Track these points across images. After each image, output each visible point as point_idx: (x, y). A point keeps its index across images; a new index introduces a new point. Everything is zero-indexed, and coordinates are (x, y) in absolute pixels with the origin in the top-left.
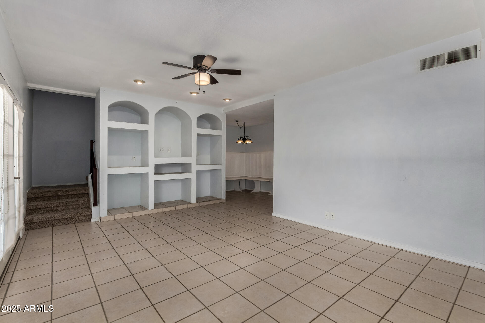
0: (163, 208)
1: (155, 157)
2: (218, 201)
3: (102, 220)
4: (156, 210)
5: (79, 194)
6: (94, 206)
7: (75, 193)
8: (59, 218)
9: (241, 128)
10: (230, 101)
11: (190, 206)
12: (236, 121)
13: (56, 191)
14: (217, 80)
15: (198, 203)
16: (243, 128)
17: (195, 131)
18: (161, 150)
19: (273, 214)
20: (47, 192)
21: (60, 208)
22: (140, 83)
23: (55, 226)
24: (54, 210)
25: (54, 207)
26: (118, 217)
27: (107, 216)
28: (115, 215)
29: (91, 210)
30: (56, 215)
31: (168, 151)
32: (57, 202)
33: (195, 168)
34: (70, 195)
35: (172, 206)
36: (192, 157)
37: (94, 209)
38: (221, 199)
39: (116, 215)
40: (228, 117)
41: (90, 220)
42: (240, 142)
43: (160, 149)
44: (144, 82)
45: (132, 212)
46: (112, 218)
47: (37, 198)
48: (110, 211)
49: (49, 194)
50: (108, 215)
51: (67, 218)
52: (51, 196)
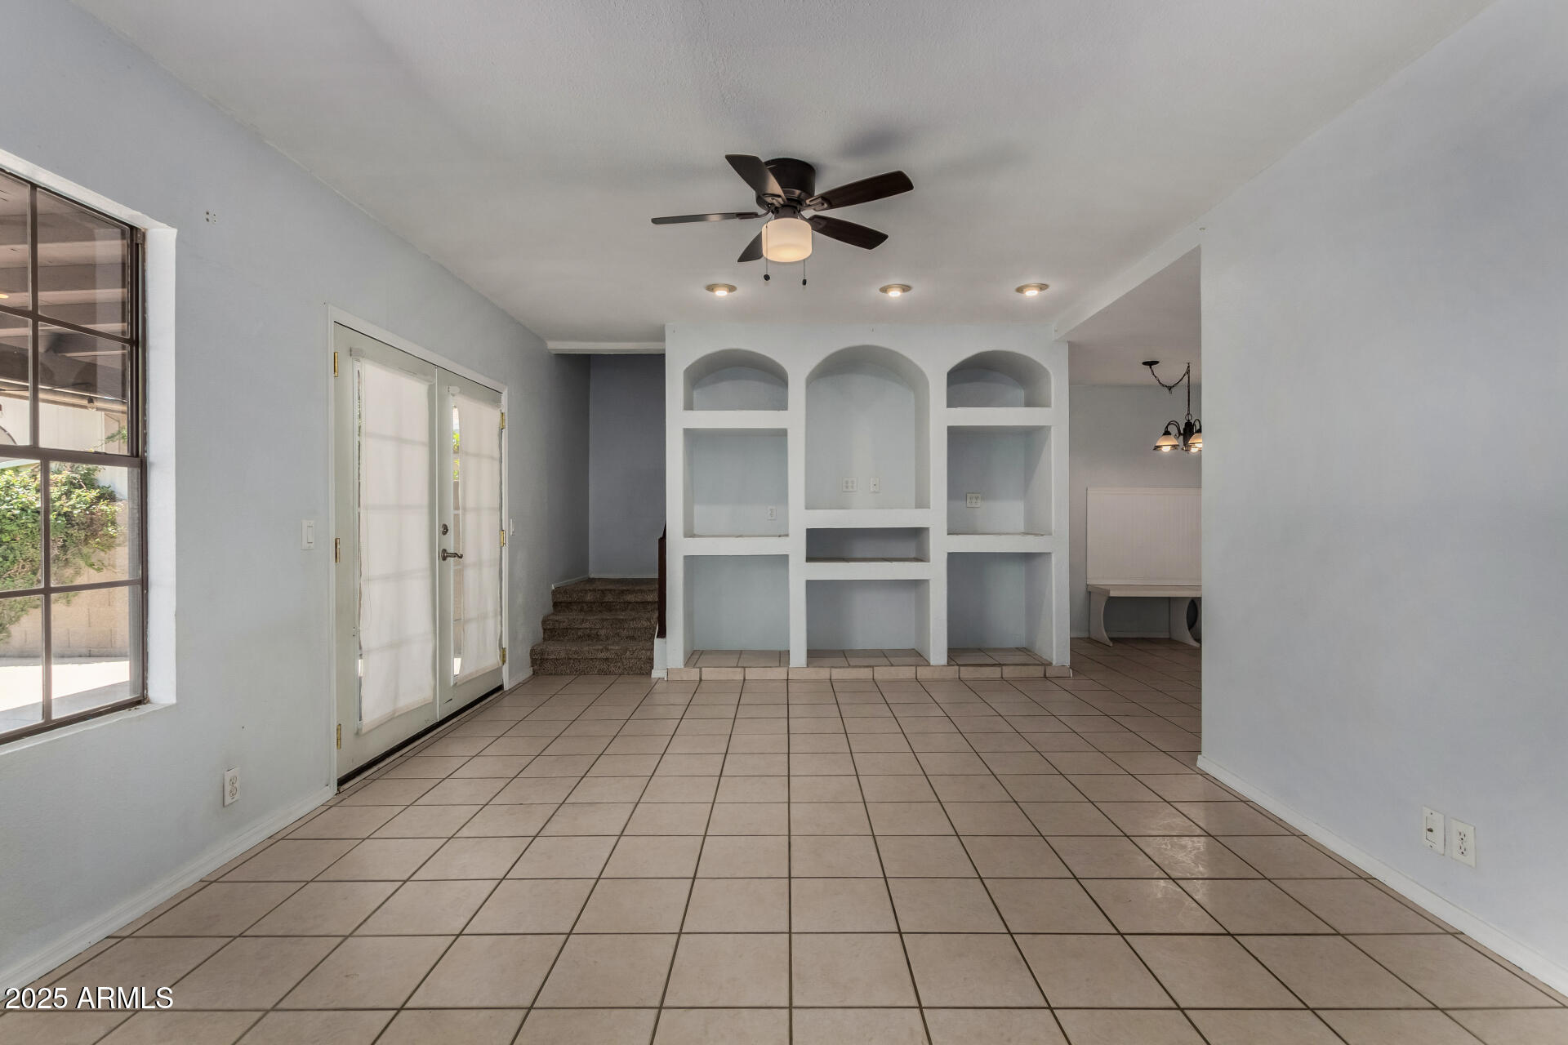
0: (833, 667)
1: (809, 506)
2: (1037, 672)
3: (673, 677)
4: (811, 670)
5: (648, 603)
6: (658, 637)
7: (639, 600)
8: (590, 656)
9: (1170, 388)
10: (1044, 292)
11: (923, 673)
12: (1145, 363)
13: (602, 591)
14: (874, 229)
15: (957, 667)
16: (1180, 392)
17: (942, 416)
18: (850, 484)
19: (1202, 763)
20: (586, 591)
21: (603, 632)
22: (721, 293)
23: (585, 674)
24: (592, 637)
25: (591, 629)
26: (709, 674)
27: (683, 667)
28: (701, 669)
29: (653, 644)
30: (587, 649)
31: (872, 490)
32: (595, 617)
33: (941, 545)
34: (630, 603)
35: (860, 667)
36: (929, 508)
37: (657, 641)
38: (1050, 664)
39: (703, 669)
40: (1078, 353)
41: (649, 673)
42: (1166, 445)
43: (844, 484)
44: (732, 289)
45: (744, 667)
46: (694, 674)
47: (570, 603)
48: (694, 656)
49: (589, 597)
50: (686, 665)
51: (607, 659)
52: (594, 603)
